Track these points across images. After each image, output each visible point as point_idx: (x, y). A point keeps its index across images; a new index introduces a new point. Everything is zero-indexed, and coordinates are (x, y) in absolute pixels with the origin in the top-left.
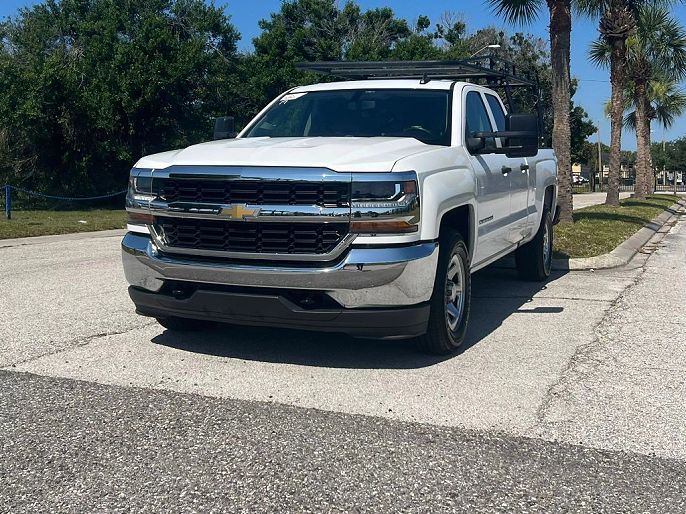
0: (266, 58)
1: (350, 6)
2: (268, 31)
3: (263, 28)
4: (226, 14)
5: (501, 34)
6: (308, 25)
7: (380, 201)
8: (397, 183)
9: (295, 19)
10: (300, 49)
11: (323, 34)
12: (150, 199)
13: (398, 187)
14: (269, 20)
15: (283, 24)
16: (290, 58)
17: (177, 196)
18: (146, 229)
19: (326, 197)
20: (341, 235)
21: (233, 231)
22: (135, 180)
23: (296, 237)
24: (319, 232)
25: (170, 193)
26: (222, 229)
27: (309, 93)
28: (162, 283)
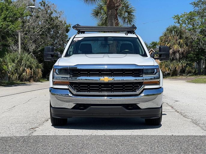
7: (150, 75)
8: (155, 69)
12: (68, 76)
13: (155, 70)
17: (79, 75)
18: (66, 87)
19: (135, 74)
20: (140, 86)
21: (103, 86)
22: (57, 70)
23: (126, 87)
24: (133, 85)
25: (76, 74)
26: (98, 86)
27: (85, 37)
28: (75, 105)
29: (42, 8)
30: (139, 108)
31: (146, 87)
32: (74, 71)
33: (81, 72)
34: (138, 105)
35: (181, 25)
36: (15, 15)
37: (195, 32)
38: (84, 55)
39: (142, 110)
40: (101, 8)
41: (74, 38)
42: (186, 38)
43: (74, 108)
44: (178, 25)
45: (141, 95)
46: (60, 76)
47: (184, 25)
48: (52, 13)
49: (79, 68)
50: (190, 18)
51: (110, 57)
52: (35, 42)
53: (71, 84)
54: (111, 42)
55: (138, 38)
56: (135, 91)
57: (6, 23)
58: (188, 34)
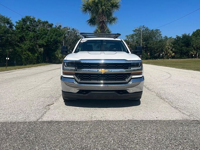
0: (19, 30)
1: (39, 20)
2: (18, 24)
3: (17, 23)
4: (10, 19)
5: (70, 28)
6: (28, 23)
7: (137, 67)
9: (25, 22)
10: (27, 29)
11: (33, 26)
12: (74, 68)
13: (140, 63)
14: (18, 22)
15: (22, 23)
16: (25, 31)
17: (82, 67)
18: (72, 77)
19: (125, 67)
20: (128, 75)
21: (100, 76)
22: (66, 63)
23: (118, 77)
24: (124, 75)
25: (80, 66)
26: (97, 76)
27: (88, 40)
28: (79, 90)
29: (73, 31)
30: (128, 93)
31: (133, 77)
32: (78, 64)
33: (84, 65)
34: (127, 91)
35: (128, 39)
36: (60, 33)
37: (134, 42)
38: (87, 52)
39: (130, 94)
40: (97, 31)
41: (81, 40)
42: (131, 44)
43: (78, 93)
44: (127, 39)
45: (129, 83)
46: (68, 68)
47: (129, 39)
48: (77, 33)
49: (82, 62)
50: (132, 36)
51: (106, 53)
52: (70, 45)
53: (76, 74)
54: (105, 43)
55: (122, 41)
56: (125, 80)
57: (56, 37)
58: (131, 43)
